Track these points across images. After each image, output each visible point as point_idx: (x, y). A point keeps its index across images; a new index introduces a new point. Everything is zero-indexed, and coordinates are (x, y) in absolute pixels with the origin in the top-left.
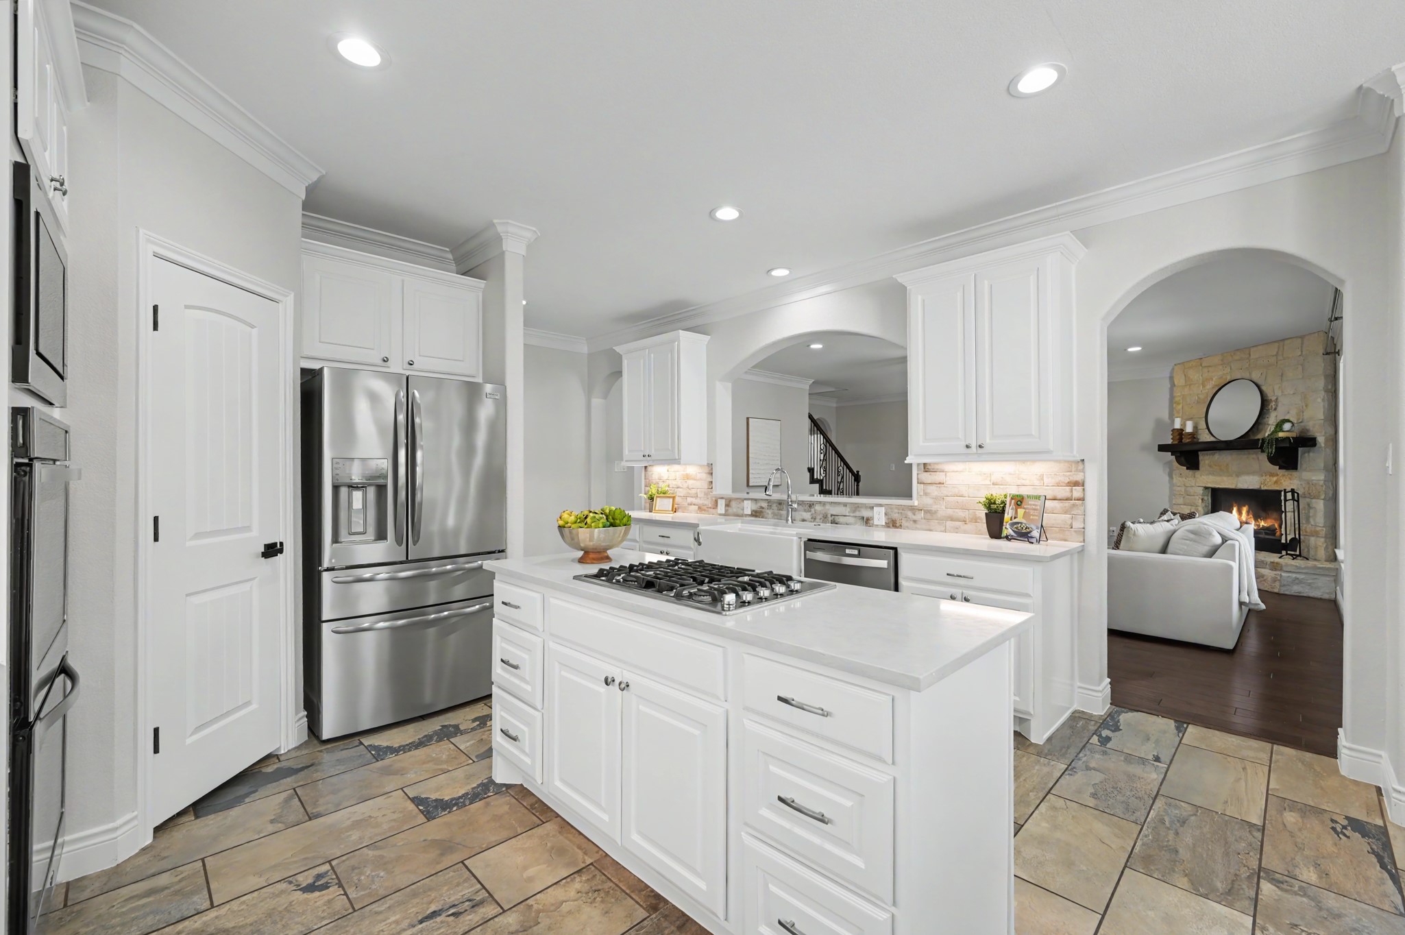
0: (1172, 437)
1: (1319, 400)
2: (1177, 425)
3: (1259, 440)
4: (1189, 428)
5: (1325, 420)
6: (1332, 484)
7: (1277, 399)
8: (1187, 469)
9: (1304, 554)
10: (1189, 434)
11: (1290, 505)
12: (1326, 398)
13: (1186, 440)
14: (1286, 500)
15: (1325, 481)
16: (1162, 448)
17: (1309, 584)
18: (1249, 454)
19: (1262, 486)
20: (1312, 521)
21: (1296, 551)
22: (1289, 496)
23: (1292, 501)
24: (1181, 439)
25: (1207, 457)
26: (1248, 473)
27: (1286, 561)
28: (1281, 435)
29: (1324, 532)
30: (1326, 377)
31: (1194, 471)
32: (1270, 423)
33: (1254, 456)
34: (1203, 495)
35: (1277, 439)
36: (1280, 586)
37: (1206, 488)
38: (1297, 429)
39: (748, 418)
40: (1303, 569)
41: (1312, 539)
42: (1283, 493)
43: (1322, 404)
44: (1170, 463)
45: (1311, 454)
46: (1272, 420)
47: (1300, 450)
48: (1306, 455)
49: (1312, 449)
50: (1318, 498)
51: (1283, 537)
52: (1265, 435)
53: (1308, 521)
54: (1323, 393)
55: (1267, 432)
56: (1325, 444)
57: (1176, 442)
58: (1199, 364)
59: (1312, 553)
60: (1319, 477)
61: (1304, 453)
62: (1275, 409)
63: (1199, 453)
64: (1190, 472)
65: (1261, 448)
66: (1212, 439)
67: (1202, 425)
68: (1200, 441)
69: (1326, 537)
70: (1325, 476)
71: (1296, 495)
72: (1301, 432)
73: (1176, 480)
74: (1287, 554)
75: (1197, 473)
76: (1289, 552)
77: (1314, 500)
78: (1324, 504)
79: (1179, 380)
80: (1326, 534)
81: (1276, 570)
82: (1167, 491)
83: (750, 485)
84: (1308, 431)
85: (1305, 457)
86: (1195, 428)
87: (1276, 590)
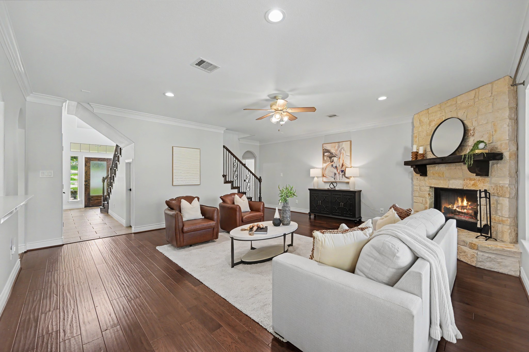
0: (412, 157)
1: (505, 126)
2: (415, 150)
3: (462, 156)
4: (421, 152)
5: (510, 140)
6: (515, 187)
7: (474, 129)
8: (420, 176)
9: (494, 235)
10: (421, 154)
11: (483, 201)
12: (510, 124)
13: (419, 158)
14: (480, 197)
15: (509, 185)
16: (406, 163)
17: (499, 263)
18: (456, 166)
19: (464, 187)
20: (499, 212)
21: (488, 234)
22: (483, 195)
23: (485, 199)
24: (416, 158)
25: (431, 169)
26: (455, 179)
27: (481, 241)
28: (477, 151)
29: (509, 222)
30: (510, 109)
31: (425, 177)
32: (469, 145)
33: (459, 167)
34: (429, 191)
35: (474, 155)
36: (477, 261)
37: (431, 187)
38: (489, 147)
39: (173, 147)
40: (493, 250)
41: (500, 226)
42: (478, 192)
43: (507, 128)
44: (411, 172)
45: (499, 165)
46: (471, 142)
47: (491, 162)
48: (495, 165)
49: (500, 161)
50: (504, 197)
51: (479, 222)
52: (466, 153)
53: (496, 213)
54: (508, 120)
55: (467, 151)
56: (510, 157)
57: (414, 160)
58: (427, 112)
59: (500, 235)
60: (506, 182)
61: (493, 164)
62: (473, 136)
63: (428, 166)
64: (422, 178)
65: (463, 161)
66: (434, 157)
67: (429, 149)
68: (427, 158)
69: (510, 226)
70: (510, 181)
71: (488, 194)
72: (491, 150)
73: (415, 182)
74: (481, 235)
75: (426, 178)
76: (482, 234)
77: (501, 198)
78: (509, 202)
79: (417, 124)
80: (510, 224)
81: (474, 249)
82: (411, 189)
83: (174, 185)
84: (497, 148)
85: (494, 167)
86: (425, 151)
87: (474, 264)
